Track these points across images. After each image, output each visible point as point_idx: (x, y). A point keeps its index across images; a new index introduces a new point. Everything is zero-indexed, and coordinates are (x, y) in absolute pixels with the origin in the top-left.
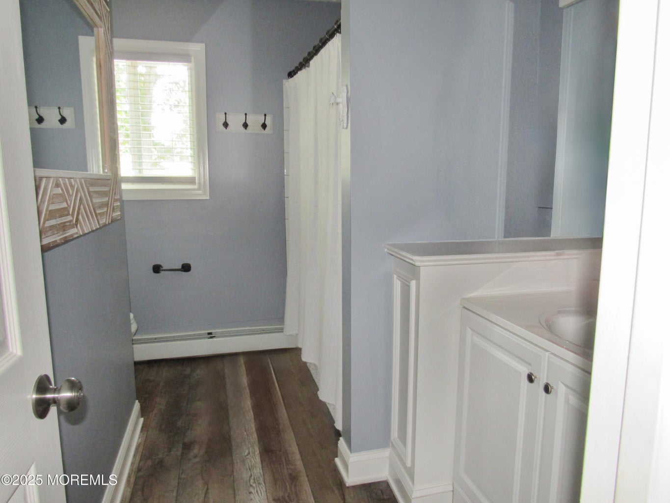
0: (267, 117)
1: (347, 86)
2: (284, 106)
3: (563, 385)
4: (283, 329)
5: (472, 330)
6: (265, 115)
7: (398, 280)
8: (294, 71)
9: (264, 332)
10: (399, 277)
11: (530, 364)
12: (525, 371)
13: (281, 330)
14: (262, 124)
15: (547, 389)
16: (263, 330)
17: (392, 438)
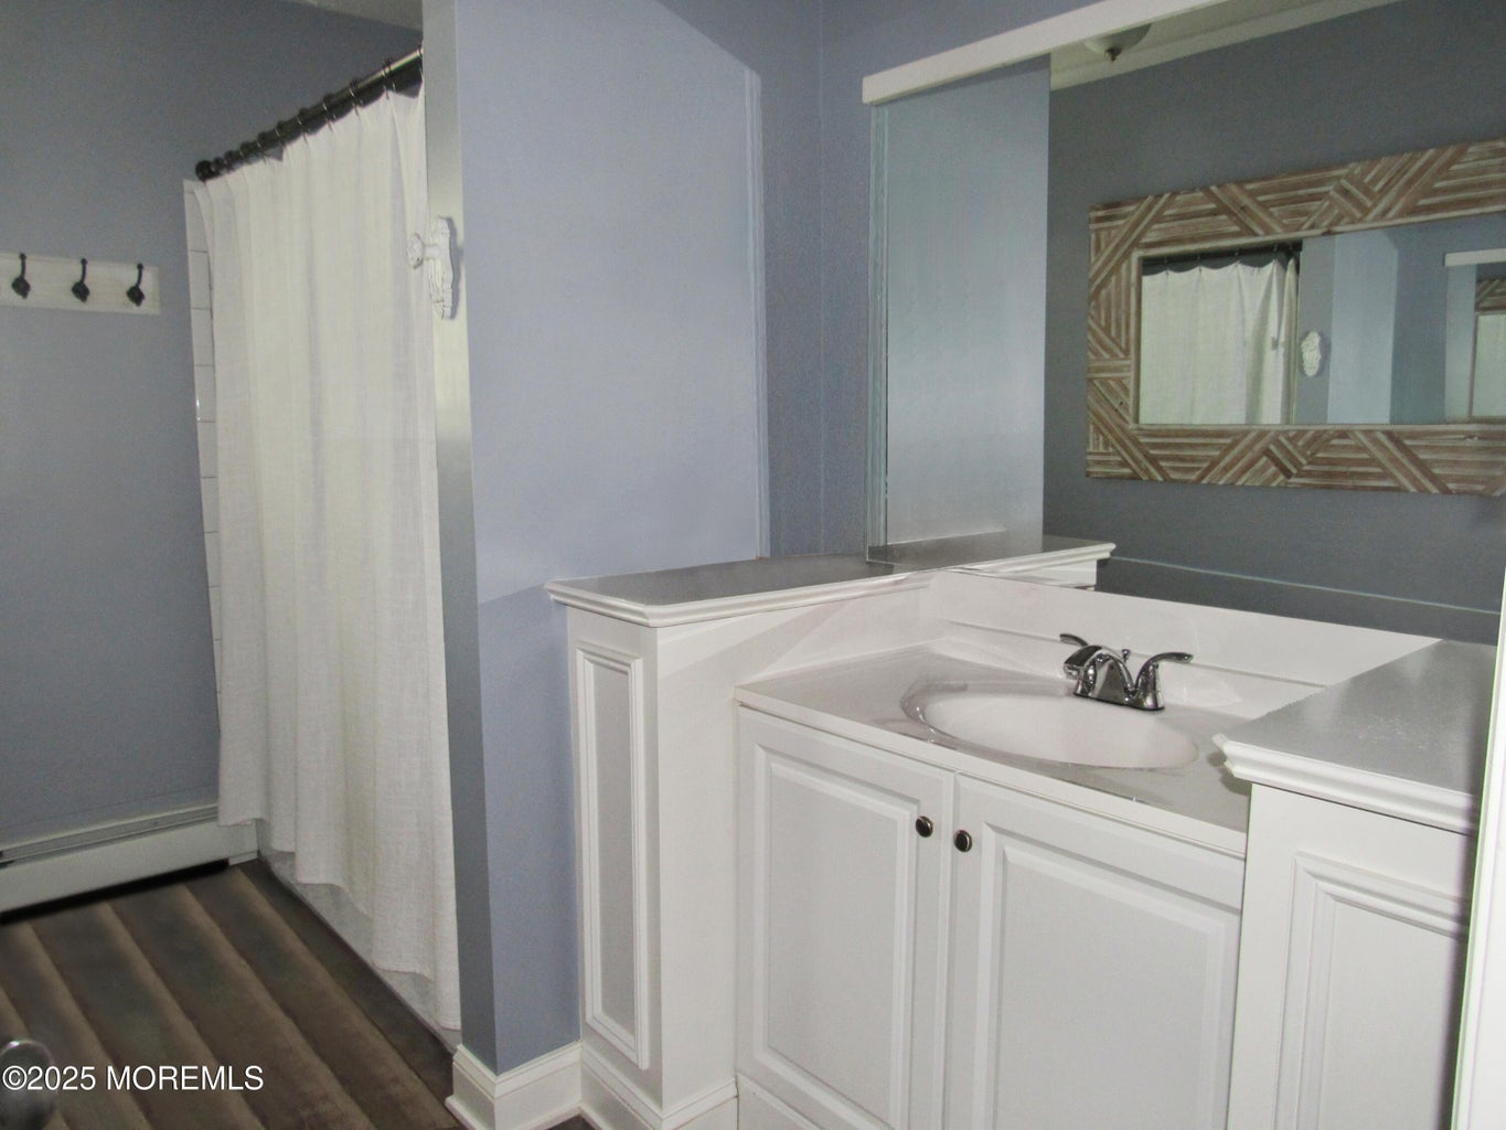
0: (144, 273)
1: (450, 221)
2: (189, 248)
3: (990, 830)
4: (216, 812)
5: (765, 748)
6: (140, 267)
7: (587, 662)
8: (218, 162)
9: (154, 828)
10: (591, 653)
11: (916, 802)
12: (906, 817)
13: (212, 815)
14: (128, 288)
15: (962, 842)
16: (156, 824)
17: (589, 1017)
